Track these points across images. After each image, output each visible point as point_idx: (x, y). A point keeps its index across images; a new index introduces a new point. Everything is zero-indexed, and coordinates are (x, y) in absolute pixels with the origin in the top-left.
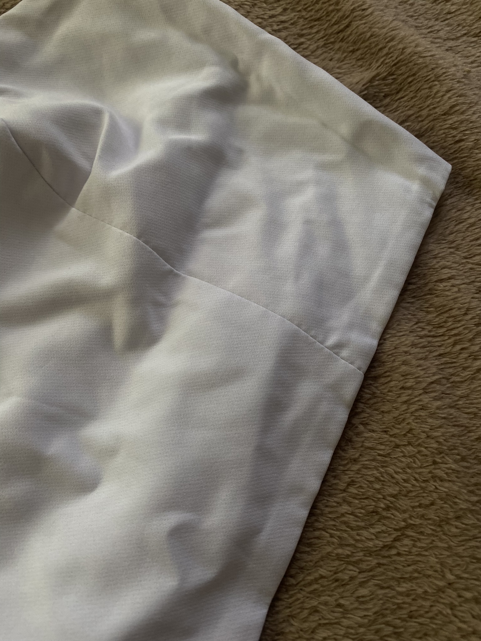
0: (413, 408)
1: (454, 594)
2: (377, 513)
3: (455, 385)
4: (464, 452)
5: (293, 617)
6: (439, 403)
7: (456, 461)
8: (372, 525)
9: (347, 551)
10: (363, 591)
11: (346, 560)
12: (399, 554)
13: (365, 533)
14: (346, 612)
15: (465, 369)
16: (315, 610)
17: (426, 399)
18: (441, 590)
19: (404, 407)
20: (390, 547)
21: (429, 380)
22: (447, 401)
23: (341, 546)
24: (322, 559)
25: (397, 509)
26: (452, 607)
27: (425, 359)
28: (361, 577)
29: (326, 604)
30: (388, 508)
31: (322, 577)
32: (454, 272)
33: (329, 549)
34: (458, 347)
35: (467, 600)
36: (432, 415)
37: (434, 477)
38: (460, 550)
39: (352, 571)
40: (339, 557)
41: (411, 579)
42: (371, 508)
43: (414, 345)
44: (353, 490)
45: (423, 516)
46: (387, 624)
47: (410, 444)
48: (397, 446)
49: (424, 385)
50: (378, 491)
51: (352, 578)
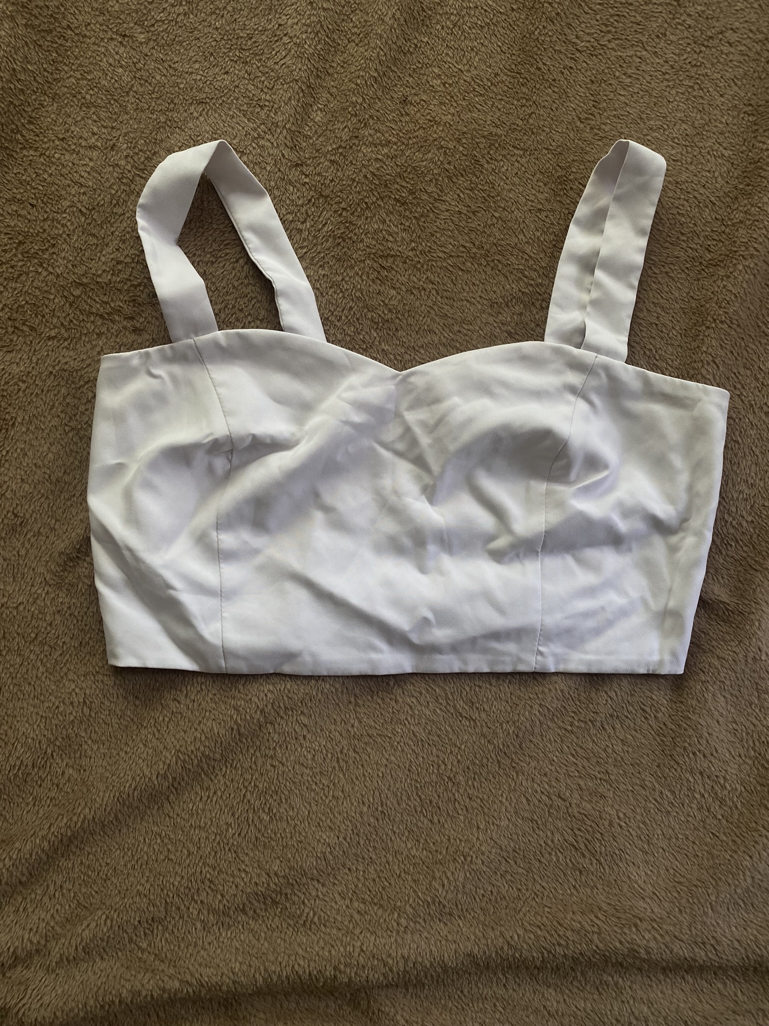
0: (529, 702)
1: (456, 751)
2: (473, 704)
3: (552, 720)
4: (521, 735)
5: (414, 685)
6: (538, 714)
7: (514, 732)
8: (466, 704)
9: (451, 697)
10: (438, 711)
11: (447, 698)
12: (460, 721)
13: (461, 702)
14: (427, 706)
15: (563, 722)
16: (421, 694)
17: (537, 707)
18: (456, 745)
19: (527, 698)
20: (461, 716)
21: (547, 705)
22: (542, 719)
23: (451, 694)
24: (442, 687)
25: (479, 713)
26: (451, 752)
27: (557, 699)
28: (443, 708)
29: (426, 697)
30: (477, 709)
31: (435, 691)
32: (615, 698)
33: (447, 689)
34: (573, 715)
35: (457, 758)
36: (530, 712)
37: (501, 724)
38: (476, 747)
39: (444, 703)
40: (446, 694)
41: (453, 731)
42: (473, 700)
43: (562, 691)
44: (477, 689)
45: (482, 726)
46: (431, 727)
47: (511, 707)
48: (507, 702)
49: (543, 704)
50: (483, 701)
51: (441, 704)
